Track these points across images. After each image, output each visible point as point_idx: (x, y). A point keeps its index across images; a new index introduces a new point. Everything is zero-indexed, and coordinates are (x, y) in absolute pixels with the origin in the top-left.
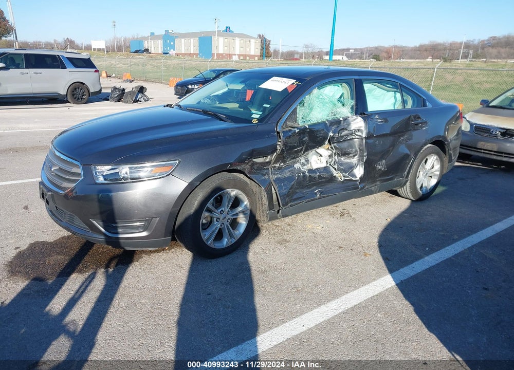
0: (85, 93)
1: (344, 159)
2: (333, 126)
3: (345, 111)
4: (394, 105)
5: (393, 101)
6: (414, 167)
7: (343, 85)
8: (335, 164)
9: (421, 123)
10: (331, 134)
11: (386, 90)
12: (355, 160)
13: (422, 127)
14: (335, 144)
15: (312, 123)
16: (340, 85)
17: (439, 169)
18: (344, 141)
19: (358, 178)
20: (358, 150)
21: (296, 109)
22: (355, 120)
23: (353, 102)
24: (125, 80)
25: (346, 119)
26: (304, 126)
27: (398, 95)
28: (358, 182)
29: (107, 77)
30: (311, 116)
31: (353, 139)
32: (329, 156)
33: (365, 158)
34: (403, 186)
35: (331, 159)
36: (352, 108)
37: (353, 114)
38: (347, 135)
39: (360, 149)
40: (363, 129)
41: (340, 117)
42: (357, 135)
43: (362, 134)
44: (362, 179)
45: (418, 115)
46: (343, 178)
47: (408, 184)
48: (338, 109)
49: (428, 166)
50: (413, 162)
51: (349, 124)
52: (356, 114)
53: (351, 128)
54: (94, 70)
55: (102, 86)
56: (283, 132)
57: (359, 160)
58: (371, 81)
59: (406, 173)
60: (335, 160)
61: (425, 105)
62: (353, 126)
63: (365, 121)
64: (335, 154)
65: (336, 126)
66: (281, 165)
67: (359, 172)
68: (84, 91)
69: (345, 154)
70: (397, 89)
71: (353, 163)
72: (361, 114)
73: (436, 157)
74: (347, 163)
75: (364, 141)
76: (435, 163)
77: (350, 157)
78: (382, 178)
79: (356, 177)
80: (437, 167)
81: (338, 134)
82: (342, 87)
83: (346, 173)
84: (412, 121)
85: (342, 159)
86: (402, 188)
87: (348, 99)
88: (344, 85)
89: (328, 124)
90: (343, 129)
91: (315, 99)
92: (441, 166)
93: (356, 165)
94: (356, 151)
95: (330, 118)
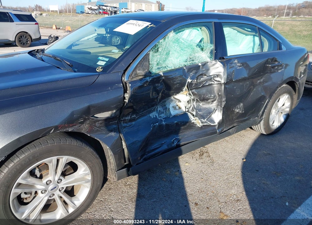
0: (28, 40)
1: (203, 105)
2: (191, 72)
3: (204, 56)
4: (253, 49)
5: (252, 44)
6: (268, 107)
7: (202, 29)
8: (193, 111)
9: (278, 66)
10: (189, 80)
11: (244, 34)
12: (214, 105)
13: (278, 70)
14: (194, 90)
15: (169, 69)
16: (199, 29)
17: (289, 106)
18: (203, 86)
19: (216, 124)
20: (217, 95)
21: (148, 55)
22: (214, 65)
23: (212, 47)
24: (66, 31)
25: (205, 64)
26: (158, 74)
27: (257, 39)
28: (217, 127)
29: (57, 29)
30: (167, 62)
31: (212, 84)
32: (188, 102)
33: (223, 104)
34: (257, 124)
35: (189, 105)
36: (211, 52)
37: (212, 59)
38: (206, 81)
39: (218, 94)
40: (222, 74)
41: (198, 62)
42: (216, 81)
43: (221, 79)
44: (221, 124)
45: (275, 59)
46: (201, 124)
47: (262, 122)
48: (196, 54)
49: (280, 104)
50: (268, 102)
51: (208, 70)
52: (215, 59)
53: (210, 73)
54: (34, 23)
55: (41, 35)
56: (130, 83)
57: (218, 105)
58: (231, 25)
59: (261, 113)
60: (194, 105)
61: (280, 48)
62: (212, 72)
63: (224, 66)
64: (194, 100)
65: (194, 72)
66: (133, 117)
67: (217, 117)
68: (28, 38)
69: (204, 100)
70: (256, 33)
71: (211, 108)
72: (220, 59)
73: (287, 96)
74: (205, 109)
75: (223, 87)
76: (286, 101)
77: (209, 103)
78: (240, 120)
79: (214, 123)
80: (288, 104)
81: (197, 80)
82: (202, 30)
83: (204, 119)
84: (269, 64)
85: (201, 104)
86: (257, 126)
87: (208, 43)
88: (204, 28)
89: (186, 70)
90: (202, 75)
91: (171, 43)
92: (291, 103)
93: (215, 110)
94: (215, 96)
95: (188, 63)
